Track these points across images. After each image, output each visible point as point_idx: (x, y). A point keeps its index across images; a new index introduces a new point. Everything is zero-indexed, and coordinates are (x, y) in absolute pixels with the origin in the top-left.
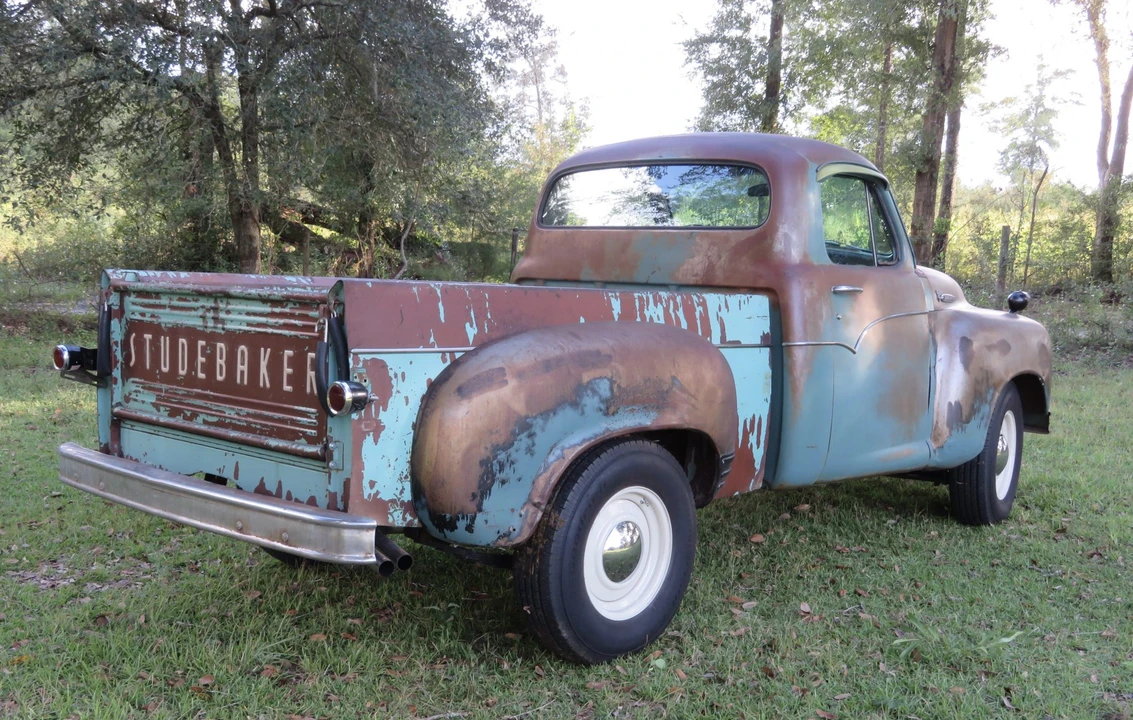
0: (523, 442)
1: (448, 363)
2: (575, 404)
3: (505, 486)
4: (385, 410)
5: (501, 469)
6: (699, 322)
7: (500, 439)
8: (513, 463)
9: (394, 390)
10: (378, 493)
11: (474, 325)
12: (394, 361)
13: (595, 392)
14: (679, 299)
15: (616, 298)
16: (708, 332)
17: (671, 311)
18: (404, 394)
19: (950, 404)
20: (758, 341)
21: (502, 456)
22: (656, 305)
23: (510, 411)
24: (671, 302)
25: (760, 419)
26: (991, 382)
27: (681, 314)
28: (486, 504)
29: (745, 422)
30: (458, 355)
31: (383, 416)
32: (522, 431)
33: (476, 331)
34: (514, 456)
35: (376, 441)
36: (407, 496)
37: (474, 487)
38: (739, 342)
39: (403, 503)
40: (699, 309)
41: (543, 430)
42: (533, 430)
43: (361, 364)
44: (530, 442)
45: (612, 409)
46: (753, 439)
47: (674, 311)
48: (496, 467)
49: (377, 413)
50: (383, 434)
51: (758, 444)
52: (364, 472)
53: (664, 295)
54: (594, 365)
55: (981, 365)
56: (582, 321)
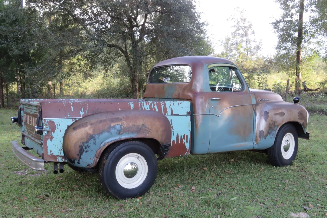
0: (92, 141)
1: (74, 121)
2: (109, 132)
3: (87, 152)
4: (54, 133)
5: (86, 148)
6: (163, 109)
7: (85, 141)
8: (89, 146)
9: (57, 128)
10: (53, 153)
11: (83, 112)
12: (56, 121)
13: (115, 128)
14: (155, 103)
15: (132, 103)
16: (166, 111)
17: (152, 106)
18: (60, 129)
19: (260, 131)
20: (186, 114)
21: (86, 145)
22: (147, 105)
23: (88, 133)
24: (152, 104)
25: (187, 135)
26: (276, 124)
27: (156, 107)
28: (82, 157)
29: (181, 136)
30: (77, 119)
31: (53, 134)
32: (91, 138)
33: (83, 113)
34: (89, 145)
35: (51, 141)
36: (62, 154)
37: (78, 153)
38: (178, 114)
39: (61, 156)
40: (163, 106)
41: (98, 138)
42: (95, 138)
43: (46, 122)
44: (94, 141)
45: (121, 133)
46: (185, 141)
47: (153, 106)
48: (84, 148)
49: (51, 134)
50: (53, 139)
51: (187, 142)
52: (48, 148)
53: (150, 102)
54: (116, 122)
55: (272, 119)
56: (120, 110)
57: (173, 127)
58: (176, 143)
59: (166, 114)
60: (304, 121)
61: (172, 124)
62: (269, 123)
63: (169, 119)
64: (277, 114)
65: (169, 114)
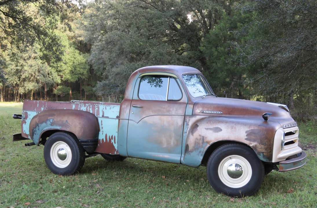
1: (37, 114)
2: (46, 123)
3: (36, 135)
6: (96, 111)
7: (34, 127)
8: (36, 131)
9: (28, 117)
10: (26, 133)
12: (29, 112)
13: (49, 121)
14: (91, 106)
15: (74, 105)
16: (98, 114)
17: (88, 108)
18: (30, 117)
20: (116, 118)
22: (84, 107)
23: (36, 122)
24: (89, 107)
25: (115, 137)
26: (205, 140)
27: (91, 109)
28: (34, 137)
29: (109, 136)
30: (39, 113)
31: (26, 121)
33: (43, 109)
35: (25, 124)
38: (108, 117)
40: (96, 109)
42: (39, 126)
43: (24, 112)
45: (52, 125)
46: (113, 141)
47: (89, 108)
48: (34, 131)
51: (115, 143)
52: (23, 129)
53: (87, 105)
54: (51, 116)
55: (200, 134)
56: (65, 109)
57: (102, 128)
58: (105, 141)
59: (98, 116)
60: (258, 144)
61: (102, 125)
62: (196, 138)
63: (100, 120)
64: (211, 129)
65: (101, 115)
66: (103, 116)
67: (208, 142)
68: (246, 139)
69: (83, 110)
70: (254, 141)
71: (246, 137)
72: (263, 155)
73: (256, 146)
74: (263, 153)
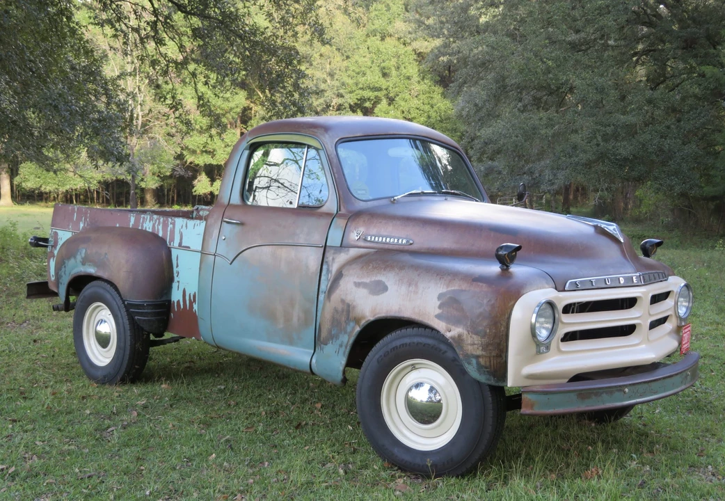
6: (169, 233)
9: (58, 244)
11: (83, 223)
13: (80, 254)
14: (161, 220)
16: (172, 240)
17: (156, 226)
22: (150, 222)
23: (62, 256)
24: (157, 222)
26: (352, 315)
27: (160, 227)
28: (59, 291)
29: (190, 295)
30: (75, 234)
31: (54, 252)
35: (52, 260)
38: (189, 247)
40: (171, 226)
43: (53, 233)
45: (84, 262)
52: (50, 271)
53: (155, 217)
55: (343, 297)
56: (118, 225)
57: (178, 273)
58: (182, 307)
59: (172, 244)
60: (465, 332)
61: (177, 266)
62: (335, 308)
63: (174, 253)
64: (364, 285)
65: (176, 244)
66: (180, 245)
67: (357, 321)
68: (438, 317)
69: (148, 230)
70: (457, 322)
71: (438, 311)
72: (478, 363)
73: (460, 336)
74: (477, 357)
